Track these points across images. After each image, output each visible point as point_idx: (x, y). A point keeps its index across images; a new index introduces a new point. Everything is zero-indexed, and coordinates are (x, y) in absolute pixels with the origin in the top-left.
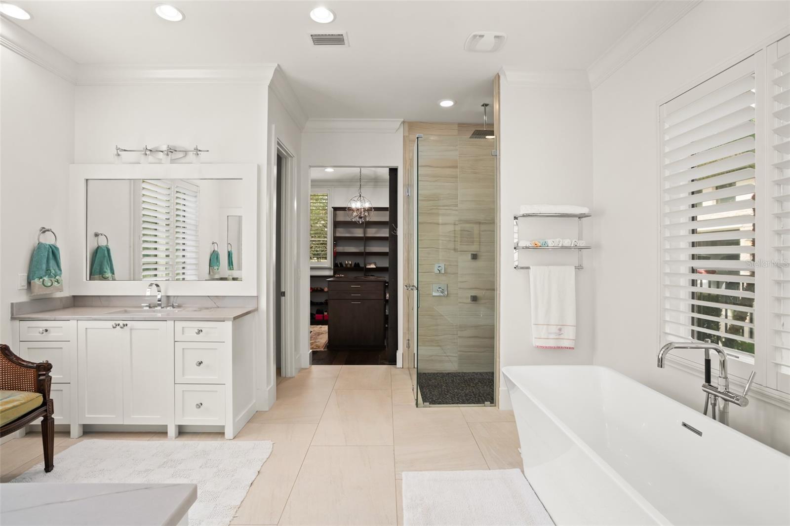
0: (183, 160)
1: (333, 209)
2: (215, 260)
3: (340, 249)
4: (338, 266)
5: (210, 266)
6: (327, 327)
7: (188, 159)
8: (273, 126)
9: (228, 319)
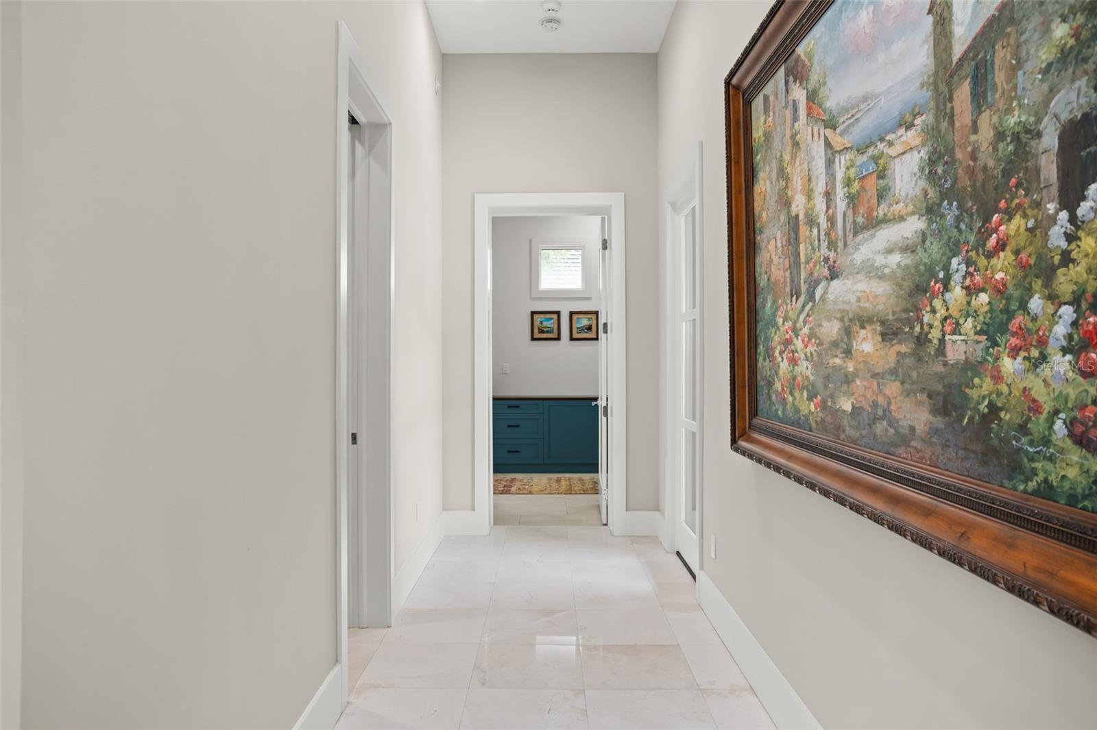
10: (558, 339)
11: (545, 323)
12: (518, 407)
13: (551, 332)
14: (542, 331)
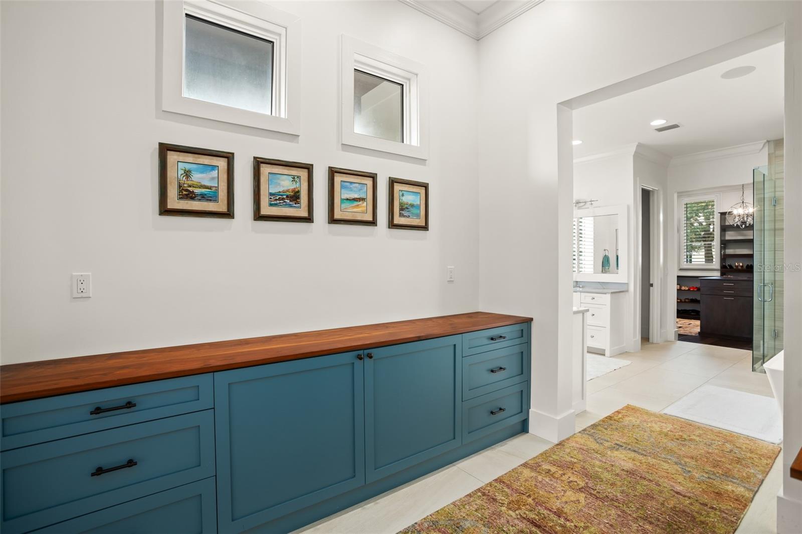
0: (584, 207)
1: (719, 214)
2: (607, 263)
3: (730, 251)
4: (727, 268)
5: (602, 267)
6: (699, 321)
7: (586, 206)
8: (638, 178)
9: (608, 293)
10: (229, 214)
11: (197, 177)
12: (129, 405)
13: (213, 198)
14: (187, 194)
